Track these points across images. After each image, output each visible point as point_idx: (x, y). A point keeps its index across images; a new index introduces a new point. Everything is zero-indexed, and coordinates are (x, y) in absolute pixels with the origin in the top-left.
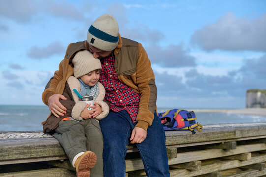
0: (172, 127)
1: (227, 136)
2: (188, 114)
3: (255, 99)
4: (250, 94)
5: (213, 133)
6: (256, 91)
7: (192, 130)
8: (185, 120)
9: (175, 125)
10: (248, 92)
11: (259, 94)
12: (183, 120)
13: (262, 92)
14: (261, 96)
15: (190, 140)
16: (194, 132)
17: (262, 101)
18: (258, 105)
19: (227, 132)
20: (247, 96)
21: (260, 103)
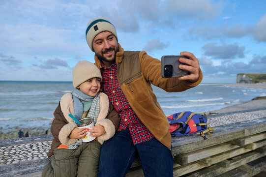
0: (185, 132)
1: (237, 136)
2: (200, 118)
3: (242, 79)
4: (239, 76)
5: (224, 135)
6: (243, 74)
7: (204, 136)
8: (197, 125)
9: (188, 131)
10: (238, 75)
11: (244, 76)
12: (195, 125)
13: (246, 75)
14: (246, 77)
15: (201, 146)
16: (205, 138)
17: (246, 80)
18: (244, 82)
19: (237, 132)
20: (237, 77)
21: (245, 81)
